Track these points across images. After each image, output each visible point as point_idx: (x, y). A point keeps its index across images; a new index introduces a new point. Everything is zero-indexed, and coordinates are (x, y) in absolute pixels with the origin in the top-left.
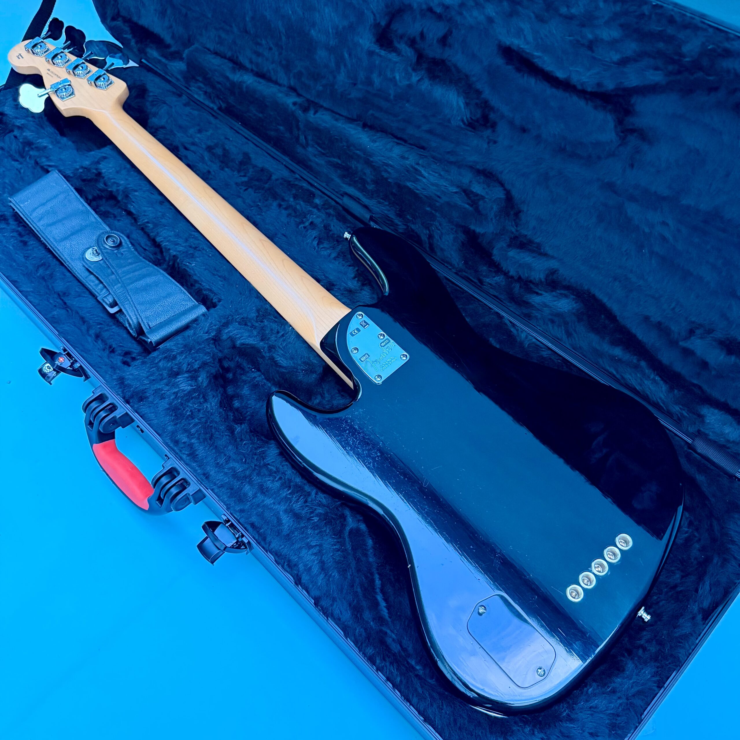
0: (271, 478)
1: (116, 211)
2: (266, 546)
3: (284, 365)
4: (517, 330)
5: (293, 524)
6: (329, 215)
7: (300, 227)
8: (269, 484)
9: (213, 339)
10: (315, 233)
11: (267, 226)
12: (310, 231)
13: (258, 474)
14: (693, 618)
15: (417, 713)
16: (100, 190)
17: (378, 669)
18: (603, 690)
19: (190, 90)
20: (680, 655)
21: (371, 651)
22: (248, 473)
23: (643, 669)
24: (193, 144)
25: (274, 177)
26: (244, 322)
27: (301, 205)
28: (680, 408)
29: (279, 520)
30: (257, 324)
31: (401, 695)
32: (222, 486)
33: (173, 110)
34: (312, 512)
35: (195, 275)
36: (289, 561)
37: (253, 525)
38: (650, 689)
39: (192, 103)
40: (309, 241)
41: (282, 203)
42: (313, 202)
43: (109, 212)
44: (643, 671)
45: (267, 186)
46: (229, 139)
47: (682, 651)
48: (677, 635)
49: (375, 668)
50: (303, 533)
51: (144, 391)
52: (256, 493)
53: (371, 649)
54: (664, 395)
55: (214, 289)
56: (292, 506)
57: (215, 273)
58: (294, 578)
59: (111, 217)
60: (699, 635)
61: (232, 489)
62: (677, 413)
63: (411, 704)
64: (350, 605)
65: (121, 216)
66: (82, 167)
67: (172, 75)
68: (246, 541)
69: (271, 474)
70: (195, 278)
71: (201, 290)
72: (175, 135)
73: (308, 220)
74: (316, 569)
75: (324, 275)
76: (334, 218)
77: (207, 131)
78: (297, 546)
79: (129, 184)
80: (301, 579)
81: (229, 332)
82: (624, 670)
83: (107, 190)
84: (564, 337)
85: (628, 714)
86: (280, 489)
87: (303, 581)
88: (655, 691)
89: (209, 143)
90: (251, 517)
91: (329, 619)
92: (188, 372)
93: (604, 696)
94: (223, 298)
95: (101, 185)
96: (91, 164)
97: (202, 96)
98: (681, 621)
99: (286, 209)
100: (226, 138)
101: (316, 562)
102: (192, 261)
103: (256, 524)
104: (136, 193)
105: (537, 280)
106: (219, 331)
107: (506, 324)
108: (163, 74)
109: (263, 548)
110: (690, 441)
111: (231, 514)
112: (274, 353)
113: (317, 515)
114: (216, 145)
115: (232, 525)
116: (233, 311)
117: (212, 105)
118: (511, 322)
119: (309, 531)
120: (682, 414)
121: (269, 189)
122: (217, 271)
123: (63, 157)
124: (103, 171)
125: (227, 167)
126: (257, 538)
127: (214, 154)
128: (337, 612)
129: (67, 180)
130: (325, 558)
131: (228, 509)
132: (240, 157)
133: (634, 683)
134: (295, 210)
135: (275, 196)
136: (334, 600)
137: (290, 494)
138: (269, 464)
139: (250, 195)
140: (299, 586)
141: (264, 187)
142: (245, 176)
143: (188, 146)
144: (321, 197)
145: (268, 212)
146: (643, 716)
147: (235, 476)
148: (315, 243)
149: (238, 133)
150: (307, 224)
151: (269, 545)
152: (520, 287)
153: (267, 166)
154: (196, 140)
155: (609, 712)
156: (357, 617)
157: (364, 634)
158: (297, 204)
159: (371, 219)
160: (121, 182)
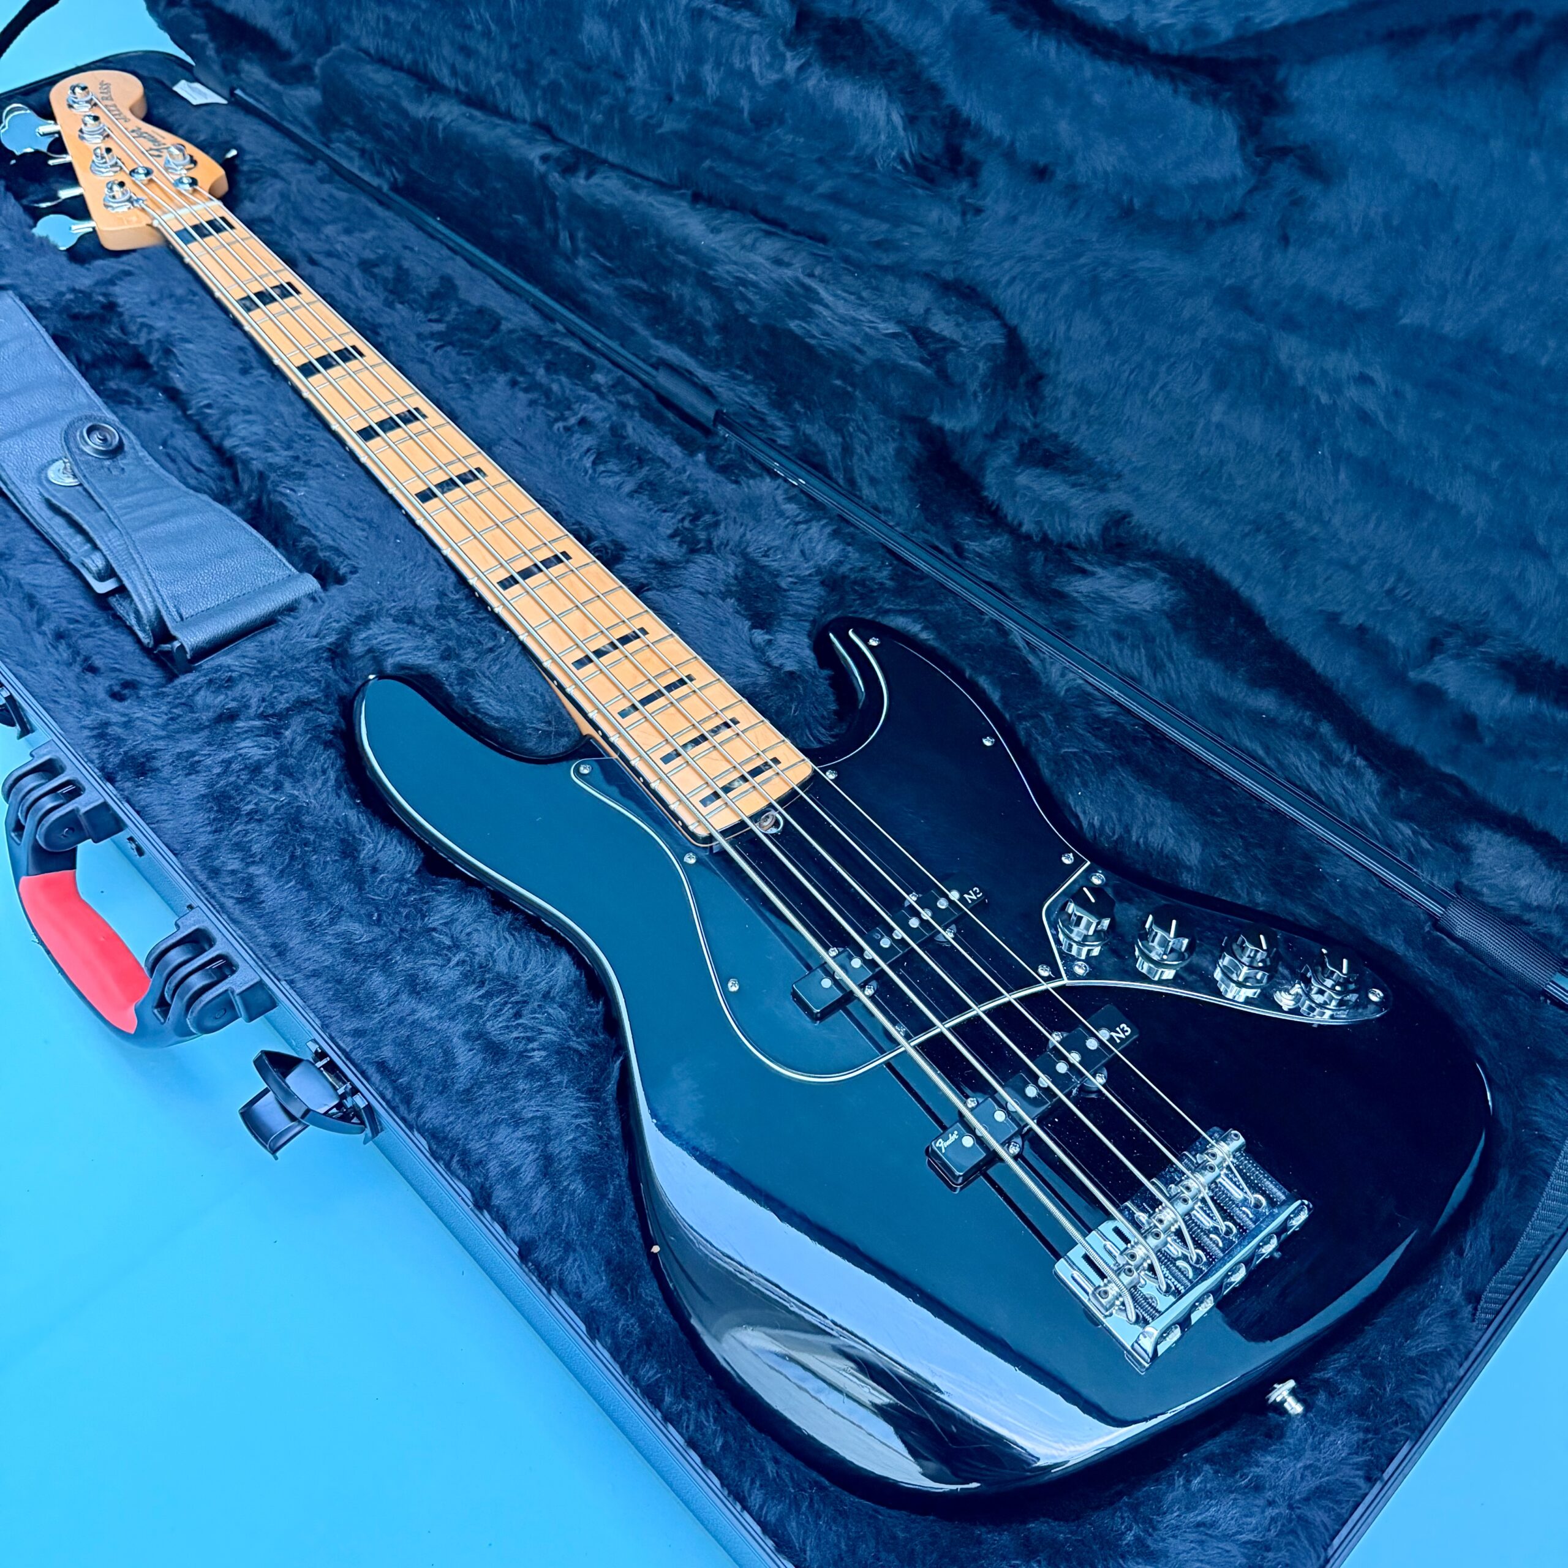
0: (440, 961)
1: (145, 392)
2: (411, 1117)
3: (495, 713)
4: (1043, 661)
5: (484, 1066)
6: (624, 406)
7: (556, 427)
8: (433, 974)
9: (329, 650)
10: (589, 441)
11: (480, 423)
12: (577, 436)
13: (407, 950)
14: (1453, 1314)
15: (758, 1529)
16: (109, 342)
17: (667, 1418)
18: (1230, 1481)
20: (1421, 1403)
21: (651, 1373)
22: (381, 946)
23: (1328, 1434)
24: (330, 254)
25: (505, 326)
26: (407, 617)
27: (560, 385)
28: (1414, 832)
29: (448, 1055)
30: (436, 624)
31: (723, 1485)
32: (315, 974)
33: (294, 188)
34: (530, 1040)
35: (304, 515)
36: (465, 1153)
37: (382, 1066)
38: (1348, 1484)
39: (337, 178)
40: (575, 455)
41: (521, 379)
42: (589, 380)
43: (127, 393)
44: (1332, 1438)
45: (487, 343)
46: (412, 250)
47: (1427, 1393)
48: (1413, 1353)
49: (659, 1414)
50: (503, 1089)
51: (149, 756)
52: (397, 994)
53: (652, 1367)
54: (1375, 801)
55: (345, 547)
56: (484, 1023)
57: (351, 512)
58: (473, 1195)
59: (129, 403)
60: (1467, 1358)
61: (339, 982)
62: (1409, 844)
63: (745, 1508)
64: (609, 1262)
65: (154, 402)
66: (73, 290)
67: (295, 118)
68: (362, 1104)
69: (439, 950)
70: (302, 521)
71: (315, 549)
72: (291, 235)
73: (575, 414)
74: (529, 1174)
75: (604, 528)
76: (637, 414)
77: (363, 231)
78: (485, 1118)
79: (174, 328)
80: (490, 1196)
81: (368, 638)
82: (1282, 1436)
83: (126, 344)
84: (1147, 674)
85: (1292, 1544)
86: (459, 986)
87: (496, 1202)
88: (1359, 1488)
89: (368, 255)
90: (379, 1048)
91: (553, 1292)
92: (262, 716)
93: (1232, 1496)
94: (362, 564)
95: (114, 332)
96: (95, 285)
97: (358, 162)
98: (1423, 1320)
99: (526, 390)
100: (406, 247)
101: (531, 1157)
102: (299, 486)
103: (391, 1064)
104: (190, 346)
105: (1083, 539)
106: (346, 635)
107: (1017, 648)
108: (277, 118)
109: (404, 1120)
110: (1437, 909)
111: (332, 1038)
112: (472, 687)
113: (543, 1048)
114: (382, 260)
115: (331, 1067)
116: (385, 593)
117: (375, 182)
118: (1028, 643)
119: (521, 1085)
120: (1416, 845)
121: (492, 349)
122: (356, 509)
123: (31, 267)
124: (121, 301)
125: (402, 303)
126: (389, 1096)
127: (374, 276)
128: (573, 1276)
129: (36, 316)
130: (554, 1148)
131: (325, 1027)
132: (434, 283)
133: (1306, 1467)
134: (547, 393)
135: (505, 364)
136: (569, 1247)
137: (482, 997)
138: (434, 929)
139: (447, 360)
140: (486, 1213)
141: (481, 345)
142: (439, 321)
143: (315, 256)
144: (609, 371)
145: (486, 395)
146: (1330, 1552)
147: (350, 952)
148: (588, 462)
149: (432, 237)
150: (573, 421)
151: (419, 1115)
152: (1046, 559)
153: (492, 304)
154: (339, 247)
155: (1244, 1537)
156: (623, 1290)
157: (637, 1330)
158: (553, 381)
159: (720, 418)
160: (159, 324)
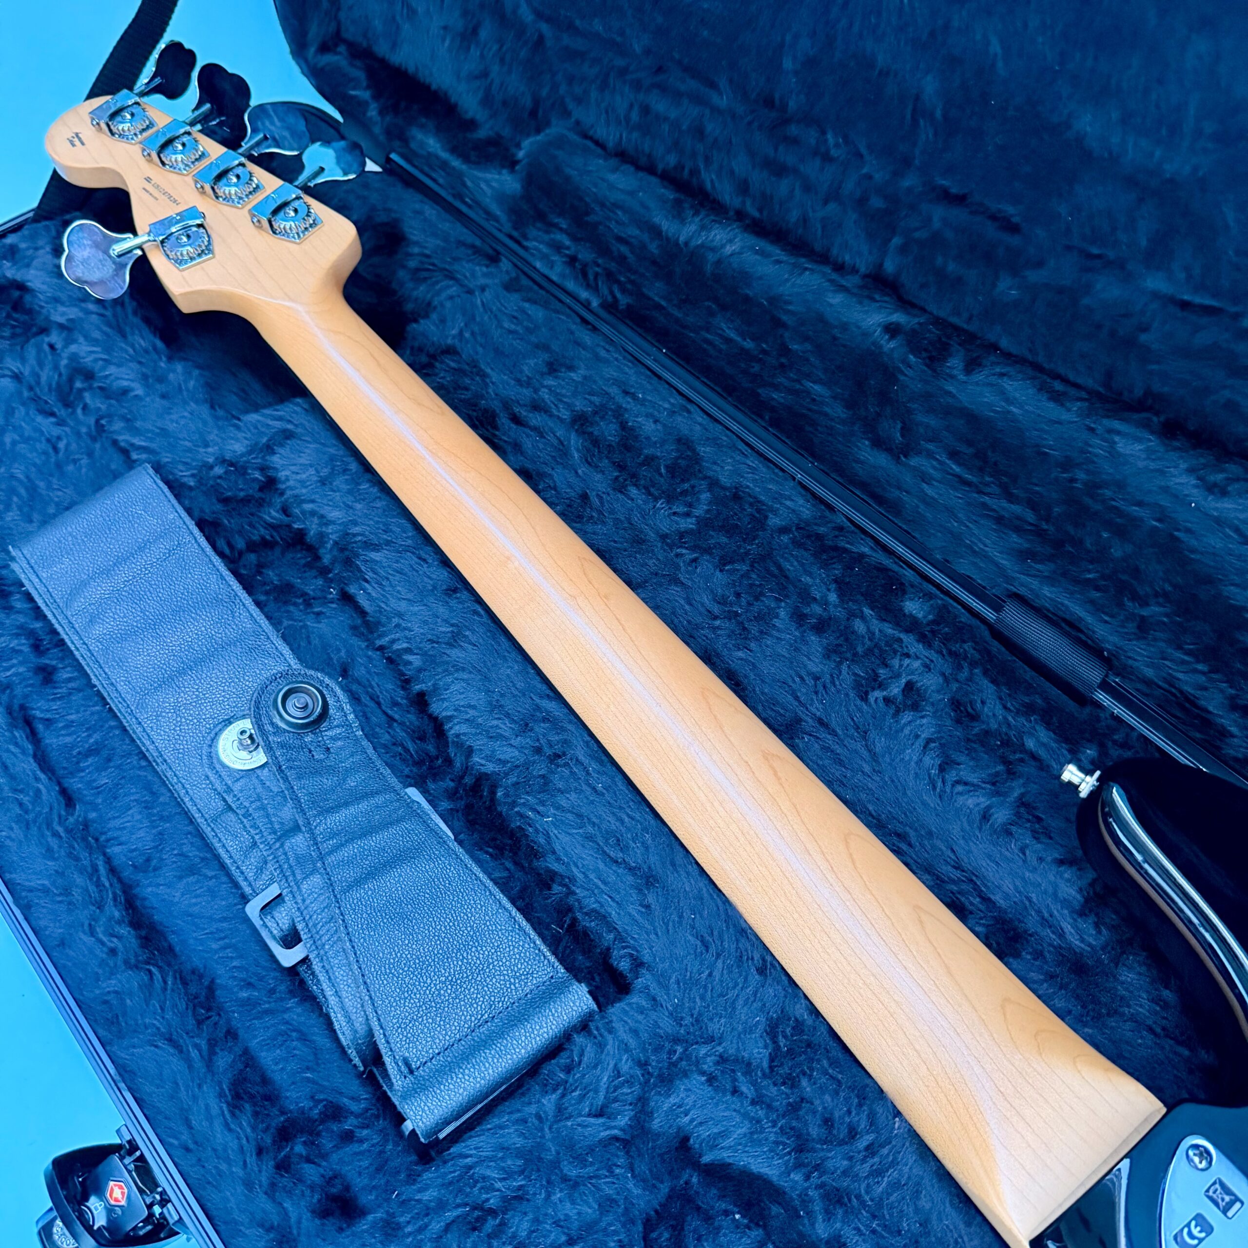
1: (311, 585)
6: (961, 661)
7: (872, 698)
9: (623, 1140)
12: (906, 716)
16: (268, 526)
19: (526, 248)
24: (536, 406)
25: (773, 522)
33: (477, 301)
35: (554, 852)
40: (911, 754)
41: (806, 610)
42: (901, 610)
43: (289, 588)
45: (753, 549)
46: (634, 396)
55: (616, 917)
57: (618, 855)
59: (293, 604)
65: (325, 603)
66: (223, 461)
67: (477, 203)
70: (550, 862)
71: (572, 913)
72: (484, 375)
73: (897, 677)
75: (977, 893)
77: (571, 368)
79: (355, 523)
83: (288, 528)
89: (580, 405)
94: (647, 957)
95: (273, 514)
96: (250, 452)
97: (559, 267)
99: (820, 627)
100: (626, 392)
102: (542, 803)
104: (374, 555)
106: (643, 1108)
108: (450, 199)
114: (600, 412)
116: (688, 1022)
117: (584, 294)
122: (626, 850)
124: (282, 475)
125: (636, 485)
127: (594, 441)
129: (177, 496)
132: (670, 453)
134: (850, 637)
142: (688, 515)
143: (523, 413)
144: (929, 596)
149: (660, 378)
150: (895, 690)
153: (748, 485)
154: (545, 395)
158: (853, 615)
160: (334, 514)
